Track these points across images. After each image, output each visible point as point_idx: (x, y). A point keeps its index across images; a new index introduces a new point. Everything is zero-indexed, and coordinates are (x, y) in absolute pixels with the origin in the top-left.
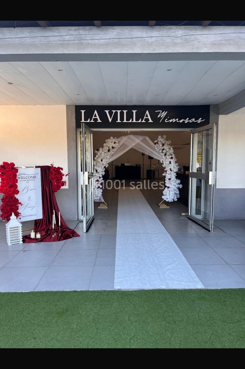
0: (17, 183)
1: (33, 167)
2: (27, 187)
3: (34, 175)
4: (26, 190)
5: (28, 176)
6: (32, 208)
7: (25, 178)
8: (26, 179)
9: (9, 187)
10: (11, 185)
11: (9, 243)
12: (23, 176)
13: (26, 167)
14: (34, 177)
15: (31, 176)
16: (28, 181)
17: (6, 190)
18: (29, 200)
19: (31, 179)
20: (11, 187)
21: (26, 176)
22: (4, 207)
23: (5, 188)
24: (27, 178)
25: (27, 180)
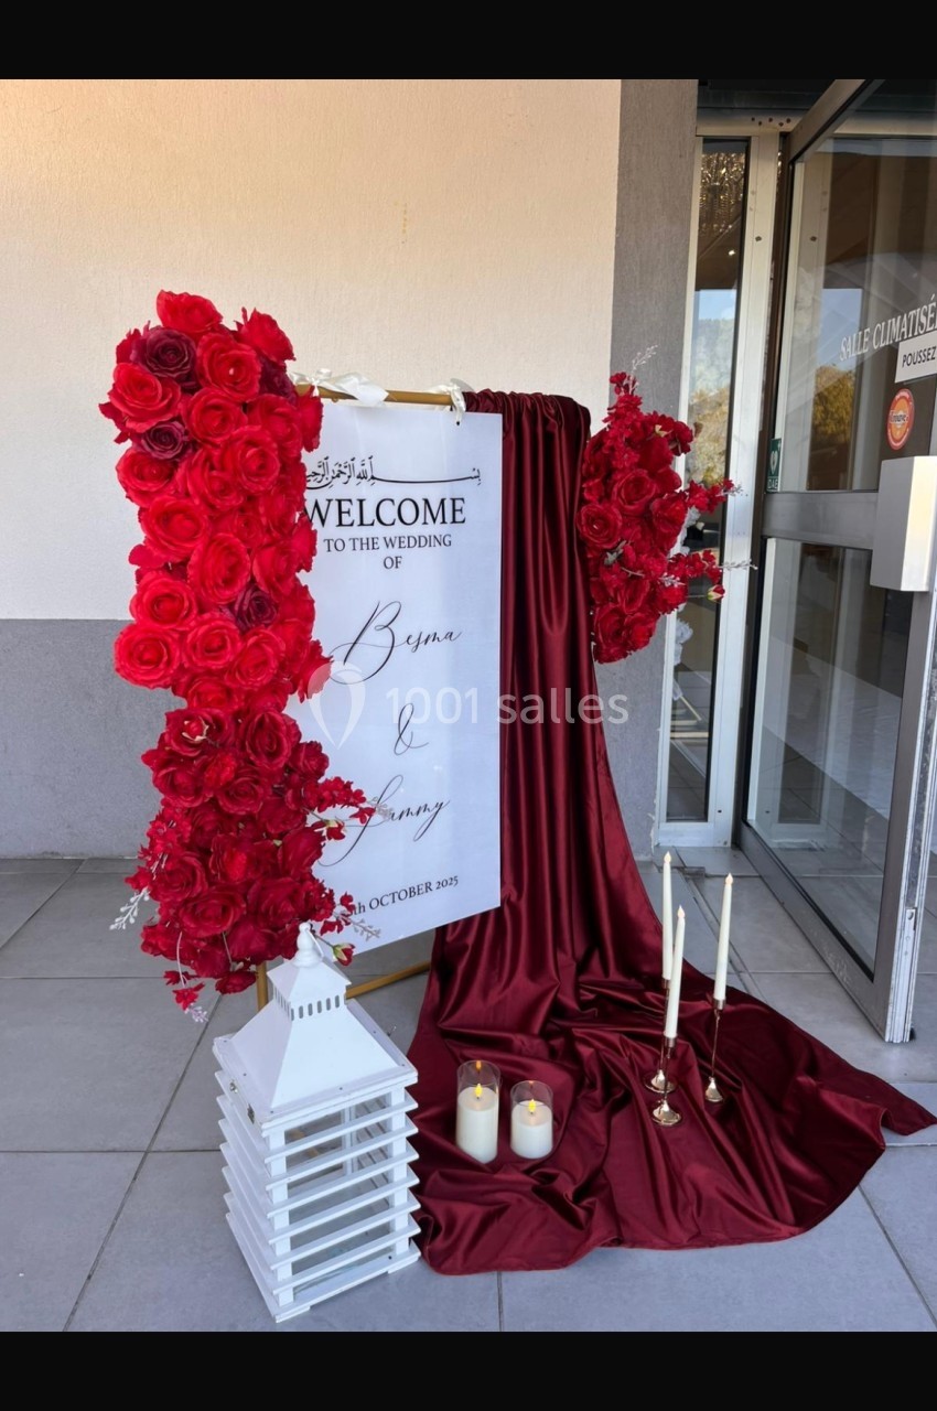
0: (308, 569)
1: (447, 401)
2: (383, 619)
3: (446, 491)
4: (377, 639)
5: (398, 493)
6: (425, 816)
7: (369, 516)
8: (378, 531)
9: (240, 616)
10: (252, 584)
11: (286, 1296)
12: (355, 490)
13: (395, 397)
14: (448, 504)
15: (419, 494)
16: (394, 552)
17: (212, 648)
18: (401, 747)
19: (417, 530)
20: (261, 607)
21: (382, 490)
22: (189, 847)
23: (196, 630)
24: (388, 513)
25: (389, 543)
